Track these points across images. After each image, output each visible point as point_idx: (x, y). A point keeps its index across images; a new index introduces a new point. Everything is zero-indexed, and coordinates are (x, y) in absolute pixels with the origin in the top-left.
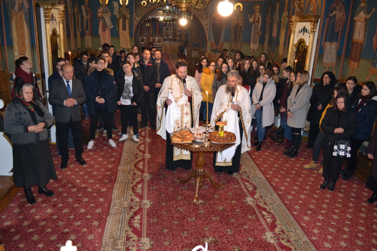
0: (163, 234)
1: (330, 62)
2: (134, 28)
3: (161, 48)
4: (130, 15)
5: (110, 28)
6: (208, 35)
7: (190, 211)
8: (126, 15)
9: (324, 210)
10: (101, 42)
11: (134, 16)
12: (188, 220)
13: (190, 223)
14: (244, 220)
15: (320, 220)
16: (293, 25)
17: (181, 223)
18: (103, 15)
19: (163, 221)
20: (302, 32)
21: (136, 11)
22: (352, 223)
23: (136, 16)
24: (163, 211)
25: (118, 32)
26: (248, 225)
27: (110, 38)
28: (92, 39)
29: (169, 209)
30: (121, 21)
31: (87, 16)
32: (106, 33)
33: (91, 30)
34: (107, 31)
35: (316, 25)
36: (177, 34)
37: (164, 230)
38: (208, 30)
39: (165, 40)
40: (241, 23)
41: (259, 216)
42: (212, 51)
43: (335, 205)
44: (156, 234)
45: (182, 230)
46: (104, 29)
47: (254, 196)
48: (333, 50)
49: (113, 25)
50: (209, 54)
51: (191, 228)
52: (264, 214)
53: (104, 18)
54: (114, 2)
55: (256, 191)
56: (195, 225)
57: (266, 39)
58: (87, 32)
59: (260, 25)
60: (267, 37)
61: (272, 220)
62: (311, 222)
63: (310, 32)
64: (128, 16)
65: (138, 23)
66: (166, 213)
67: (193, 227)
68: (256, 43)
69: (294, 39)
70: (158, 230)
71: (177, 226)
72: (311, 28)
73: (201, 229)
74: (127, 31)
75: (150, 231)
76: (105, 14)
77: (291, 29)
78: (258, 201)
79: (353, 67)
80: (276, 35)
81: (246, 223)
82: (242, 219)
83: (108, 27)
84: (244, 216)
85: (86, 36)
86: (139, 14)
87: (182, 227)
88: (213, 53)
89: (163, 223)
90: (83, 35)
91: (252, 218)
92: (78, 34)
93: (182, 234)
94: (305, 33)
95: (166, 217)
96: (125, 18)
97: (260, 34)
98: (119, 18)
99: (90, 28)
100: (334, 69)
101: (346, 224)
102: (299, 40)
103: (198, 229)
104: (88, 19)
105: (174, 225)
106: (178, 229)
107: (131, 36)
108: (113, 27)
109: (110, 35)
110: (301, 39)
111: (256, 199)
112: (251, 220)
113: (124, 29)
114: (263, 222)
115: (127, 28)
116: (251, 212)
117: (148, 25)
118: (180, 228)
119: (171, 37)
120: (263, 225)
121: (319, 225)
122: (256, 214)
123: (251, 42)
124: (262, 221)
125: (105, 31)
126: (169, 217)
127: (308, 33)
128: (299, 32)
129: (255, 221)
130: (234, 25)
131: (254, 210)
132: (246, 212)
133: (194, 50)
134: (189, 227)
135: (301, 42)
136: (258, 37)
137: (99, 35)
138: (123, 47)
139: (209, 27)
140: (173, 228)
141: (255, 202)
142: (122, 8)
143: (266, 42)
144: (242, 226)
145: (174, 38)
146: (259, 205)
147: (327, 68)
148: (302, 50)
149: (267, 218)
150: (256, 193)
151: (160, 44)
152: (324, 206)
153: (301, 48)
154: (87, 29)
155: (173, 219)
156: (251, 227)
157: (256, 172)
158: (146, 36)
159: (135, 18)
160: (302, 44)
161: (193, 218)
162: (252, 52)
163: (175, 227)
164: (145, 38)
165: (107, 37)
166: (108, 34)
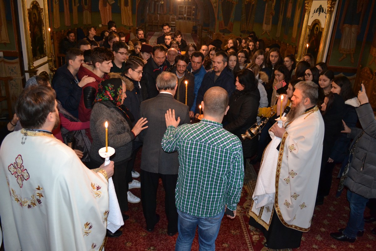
0: (126, 249)
1: (348, 49)
2: (137, 4)
3: (175, 27)
5: (111, 3)
6: (217, 14)
7: (163, 220)
9: (324, 228)
10: (101, 18)
12: (158, 231)
13: (160, 236)
14: (225, 235)
15: (318, 241)
16: (308, 3)
17: (150, 235)
19: (128, 231)
20: (318, 12)
22: (356, 247)
24: (132, 218)
25: (120, 8)
26: (228, 243)
27: (111, 13)
28: (91, 14)
29: (140, 216)
32: (106, 9)
33: (90, 5)
34: (108, 7)
35: (334, 4)
36: (192, 13)
37: (128, 243)
38: (217, 8)
39: (180, 18)
40: (253, 1)
41: (244, 231)
42: (220, 31)
43: (339, 221)
44: (117, 248)
45: (148, 244)
46: (104, 5)
47: (243, 205)
48: (353, 35)
50: (217, 34)
51: (159, 243)
52: (251, 230)
55: (246, 198)
56: (166, 239)
57: (280, 19)
58: (86, 7)
59: (274, 4)
60: (281, 17)
61: (259, 237)
62: (306, 243)
63: (326, 12)
66: (135, 221)
67: (162, 242)
68: (269, 24)
69: (309, 20)
70: (120, 243)
71: (144, 239)
72: (328, 7)
73: (171, 245)
74: (129, 7)
75: (111, 244)
77: (306, 8)
78: (246, 211)
79: (374, 54)
80: (290, 15)
81: (227, 240)
82: (223, 234)
83: (109, 1)
84: (226, 230)
85: (84, 12)
87: (149, 241)
88: (221, 34)
89: (128, 234)
90: (80, 10)
91: (235, 233)
92: (75, 9)
93: (147, 250)
94: (321, 13)
95: (134, 226)
97: (274, 14)
99: (89, 2)
100: (352, 56)
101: (350, 248)
102: (314, 21)
103: (167, 244)
105: (141, 237)
106: (145, 243)
107: (133, 13)
108: (114, 2)
109: (111, 11)
110: (316, 20)
111: (244, 209)
112: (233, 236)
113: (126, 4)
114: (247, 240)
116: (235, 225)
117: (162, 2)
118: (147, 241)
119: (185, 15)
120: (246, 244)
121: (315, 248)
122: (241, 229)
123: (264, 22)
124: (247, 238)
125: (106, 6)
126: (137, 227)
127: (325, 13)
128: (314, 12)
129: (238, 238)
130: (246, 4)
131: (240, 222)
132: (229, 225)
133: (204, 30)
134: (158, 241)
135: (316, 23)
136: (271, 17)
137: (99, 10)
138: (125, 25)
139: (219, 4)
140: (138, 241)
141: (242, 213)
143: (280, 23)
144: (222, 244)
145: (189, 17)
146: (247, 217)
147: (344, 55)
148: (316, 33)
149: (254, 235)
150: (246, 200)
151: (174, 23)
152: (326, 222)
153: (316, 31)
154: (86, 4)
155: (141, 229)
156: (232, 246)
157: (251, 173)
158: (160, 14)
160: (317, 26)
161: (165, 230)
162: (265, 33)
163: (141, 240)
164: (158, 16)
165: (108, 13)
166: (109, 9)
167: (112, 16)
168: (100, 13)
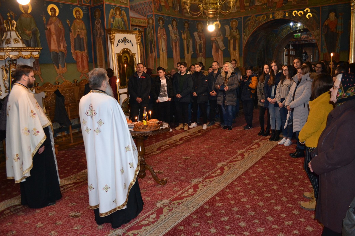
2: (243, 47)
4: (239, 36)
5: (223, 49)
8: (236, 36)
11: (243, 36)
18: (216, 38)
21: (245, 31)
23: (245, 35)
25: (229, 52)
27: (222, 57)
28: (205, 60)
30: (232, 42)
31: (201, 40)
32: (219, 54)
33: (204, 52)
34: (220, 53)
46: (217, 51)
49: (225, 46)
53: (217, 41)
54: (226, 26)
64: (238, 37)
65: (246, 42)
74: (237, 51)
76: (218, 38)
83: (221, 48)
85: (199, 58)
86: (248, 33)
92: (188, 56)
96: (234, 38)
98: (230, 40)
99: (203, 50)
104: (201, 43)
107: (240, 56)
108: (225, 48)
113: (235, 49)
115: (237, 48)
125: (218, 52)
137: (212, 56)
142: (233, 30)
154: (200, 51)
159: (244, 38)
165: (220, 57)
166: (221, 55)
167: (223, 59)
168: (213, 58)
